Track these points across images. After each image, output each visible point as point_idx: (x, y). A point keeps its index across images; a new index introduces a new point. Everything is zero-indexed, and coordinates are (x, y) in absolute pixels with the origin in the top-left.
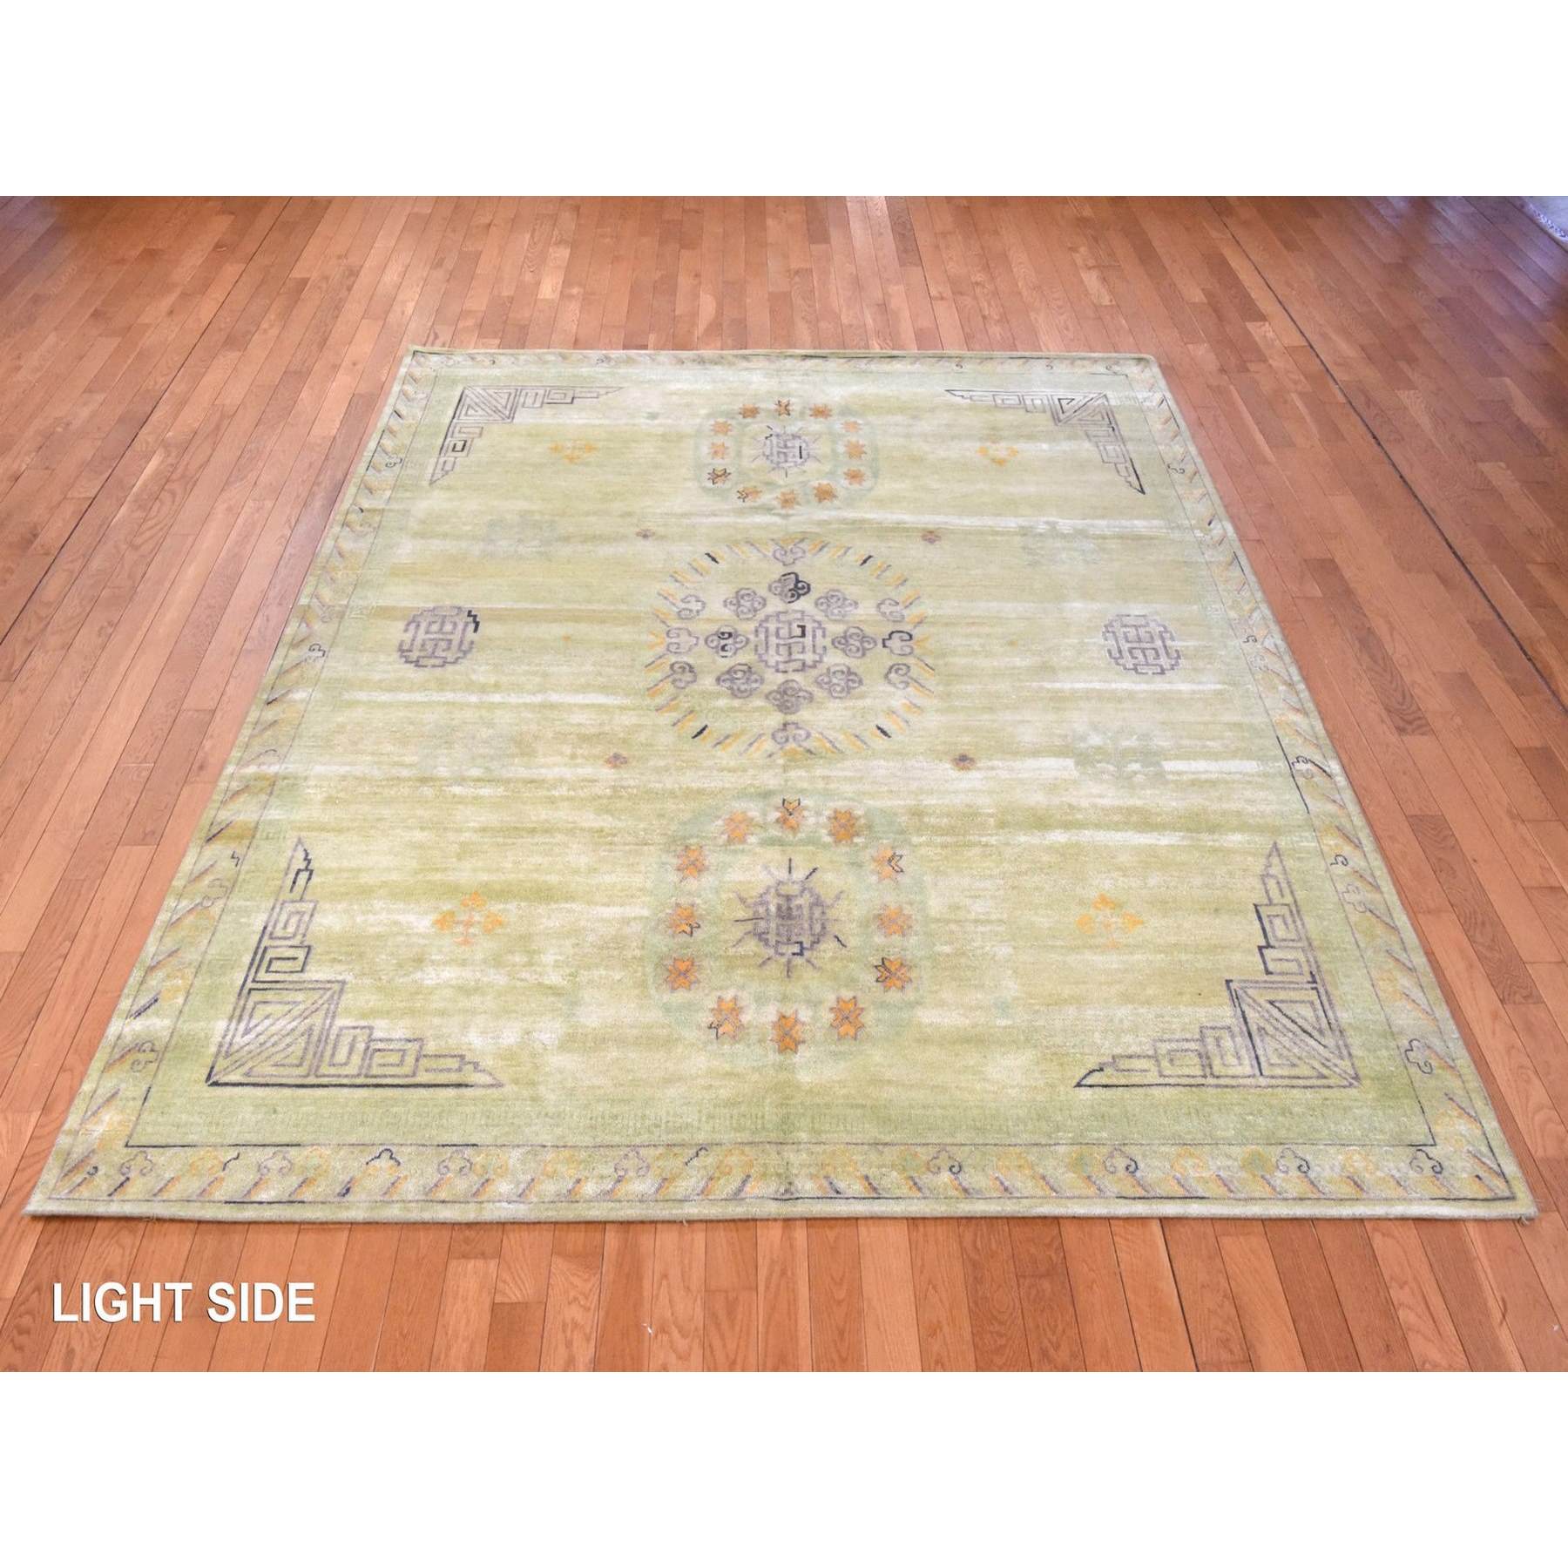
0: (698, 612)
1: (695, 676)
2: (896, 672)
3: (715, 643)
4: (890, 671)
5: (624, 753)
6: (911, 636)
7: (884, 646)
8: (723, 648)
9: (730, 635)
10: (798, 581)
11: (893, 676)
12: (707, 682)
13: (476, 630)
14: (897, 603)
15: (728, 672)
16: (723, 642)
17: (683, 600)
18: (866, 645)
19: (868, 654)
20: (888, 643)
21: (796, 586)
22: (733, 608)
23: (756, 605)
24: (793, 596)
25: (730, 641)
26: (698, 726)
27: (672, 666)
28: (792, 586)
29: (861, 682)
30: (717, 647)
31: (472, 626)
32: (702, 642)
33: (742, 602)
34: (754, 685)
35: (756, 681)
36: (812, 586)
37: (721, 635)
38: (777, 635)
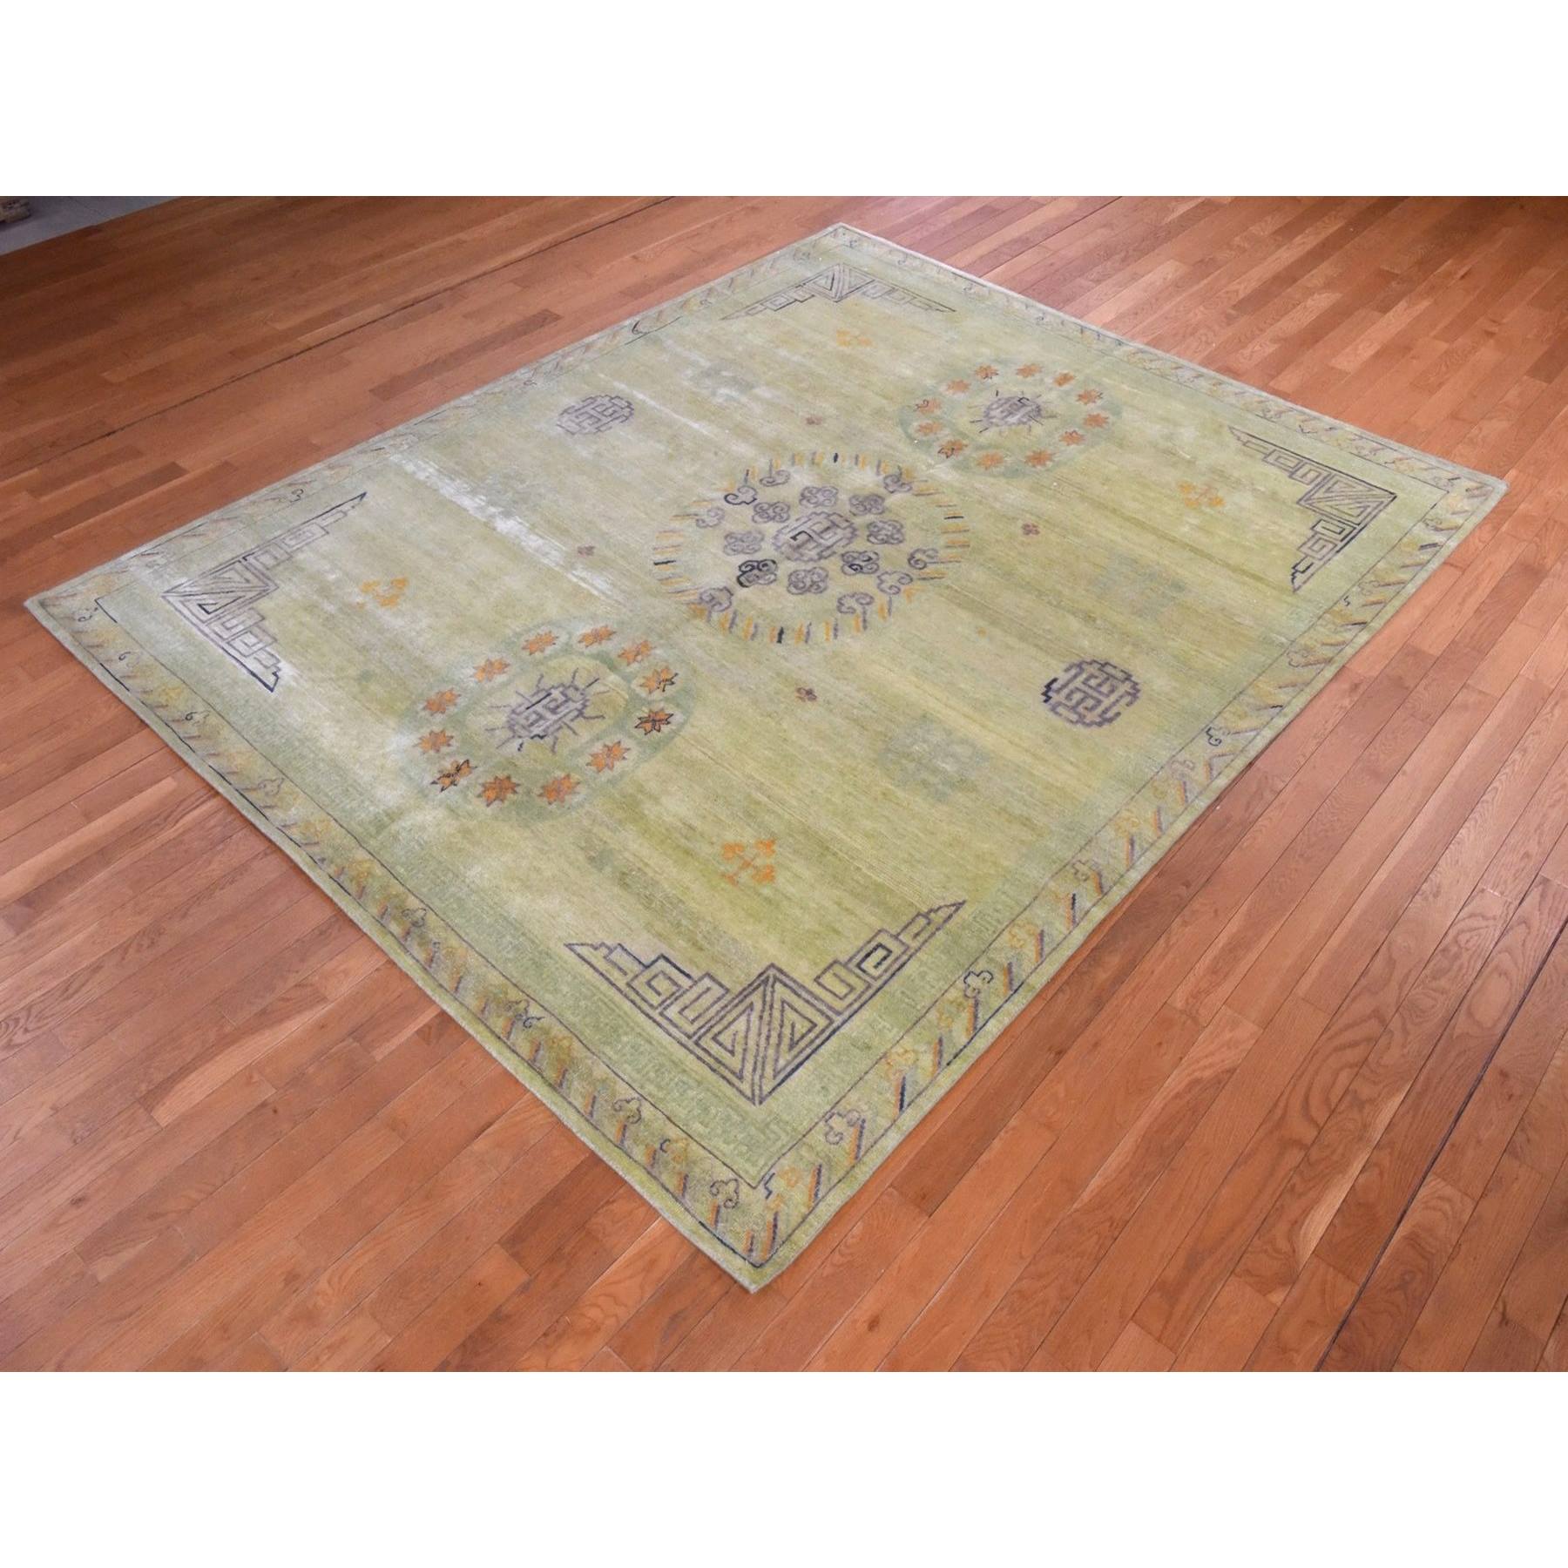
0: (853, 596)
1: (913, 553)
2: (773, 482)
3: (870, 566)
4: (778, 484)
5: (1020, 531)
6: (727, 496)
7: (755, 500)
8: (869, 560)
9: (851, 566)
10: (745, 573)
11: (781, 481)
12: (912, 544)
13: (1055, 680)
15: (886, 543)
16: (863, 564)
17: (853, 612)
18: (766, 508)
19: (774, 501)
20: (750, 500)
21: (752, 570)
22: (820, 584)
23: (802, 575)
24: (765, 565)
25: (857, 562)
26: (951, 521)
27: (922, 568)
28: (756, 572)
29: (806, 489)
30: (874, 563)
31: (1056, 686)
32: (879, 572)
33: (809, 584)
34: (880, 524)
35: (876, 526)
36: (740, 563)
37: (858, 569)
38: (818, 545)
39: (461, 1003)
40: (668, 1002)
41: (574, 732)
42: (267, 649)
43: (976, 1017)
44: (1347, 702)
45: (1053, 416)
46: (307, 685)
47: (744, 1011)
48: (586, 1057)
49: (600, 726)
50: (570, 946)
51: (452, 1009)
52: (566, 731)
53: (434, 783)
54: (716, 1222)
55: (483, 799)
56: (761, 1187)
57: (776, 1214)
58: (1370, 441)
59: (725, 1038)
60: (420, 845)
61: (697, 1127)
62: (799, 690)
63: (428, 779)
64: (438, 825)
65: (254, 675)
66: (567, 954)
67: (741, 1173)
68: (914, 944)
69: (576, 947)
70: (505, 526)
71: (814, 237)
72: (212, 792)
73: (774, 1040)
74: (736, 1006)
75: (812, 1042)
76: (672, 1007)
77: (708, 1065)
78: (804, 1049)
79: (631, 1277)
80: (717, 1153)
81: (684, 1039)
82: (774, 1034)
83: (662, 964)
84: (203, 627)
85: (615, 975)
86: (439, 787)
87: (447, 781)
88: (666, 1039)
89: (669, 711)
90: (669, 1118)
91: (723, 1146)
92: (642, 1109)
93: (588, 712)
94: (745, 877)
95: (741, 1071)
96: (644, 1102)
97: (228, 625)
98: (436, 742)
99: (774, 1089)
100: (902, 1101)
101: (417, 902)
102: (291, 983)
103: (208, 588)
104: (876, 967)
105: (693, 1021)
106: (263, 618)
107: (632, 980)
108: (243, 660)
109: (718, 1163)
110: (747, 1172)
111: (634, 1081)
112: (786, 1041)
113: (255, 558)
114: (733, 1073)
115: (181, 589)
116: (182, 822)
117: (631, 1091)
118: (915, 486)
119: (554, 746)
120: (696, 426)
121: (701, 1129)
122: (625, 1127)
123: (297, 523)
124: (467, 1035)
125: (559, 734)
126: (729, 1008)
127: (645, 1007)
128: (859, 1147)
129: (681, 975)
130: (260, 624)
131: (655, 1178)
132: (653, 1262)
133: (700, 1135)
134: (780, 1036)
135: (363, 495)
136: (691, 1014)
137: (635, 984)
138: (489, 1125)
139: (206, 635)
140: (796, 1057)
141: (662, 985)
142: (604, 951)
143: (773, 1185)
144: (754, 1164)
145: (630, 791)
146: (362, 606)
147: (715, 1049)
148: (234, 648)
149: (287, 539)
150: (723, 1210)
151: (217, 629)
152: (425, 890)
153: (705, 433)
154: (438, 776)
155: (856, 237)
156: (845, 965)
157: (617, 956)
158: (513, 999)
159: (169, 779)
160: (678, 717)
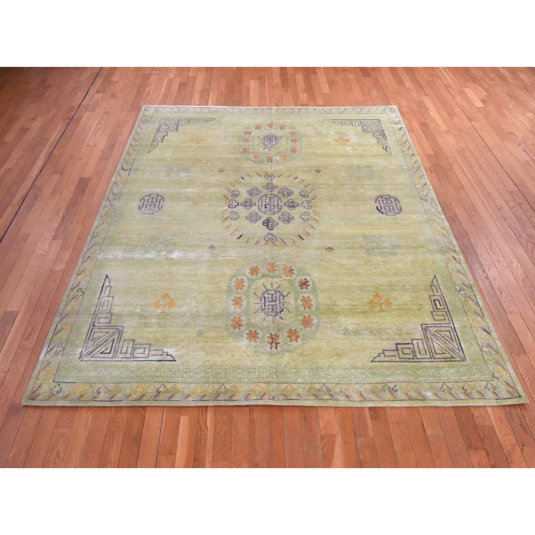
0: (303, 215)
1: (300, 194)
2: (236, 195)
3: (295, 204)
4: (238, 195)
5: (316, 173)
6: (229, 206)
7: (238, 203)
8: (292, 202)
9: (290, 207)
10: (267, 226)
11: (237, 193)
12: (296, 192)
13: (377, 207)
14: (231, 218)
15: (290, 195)
16: (292, 204)
17: (309, 219)
18: (245, 204)
19: (244, 200)
20: (237, 204)
21: (268, 224)
22: (290, 216)
23: (282, 217)
24: (269, 220)
25: (290, 205)
26: (297, 180)
27: (308, 197)
28: (269, 224)
29: (248, 192)
30: (295, 202)
31: (379, 208)
32: (300, 204)
33: (287, 218)
34: (281, 191)
35: (281, 192)
36: (262, 224)
37: (293, 207)
38: (274, 206)
39: (372, 401)
40: (414, 354)
41: (288, 303)
42: (151, 349)
43: (473, 300)
44: (434, 175)
45: (281, 137)
46: (184, 350)
47: (432, 342)
48: (419, 385)
49: (292, 295)
50: (372, 361)
51: (371, 405)
52: (285, 304)
53: (271, 348)
54: (498, 396)
55: (294, 341)
56: (494, 379)
57: (505, 382)
58: (358, 109)
59: (437, 351)
60: (294, 369)
61: (464, 378)
62: (326, 249)
63: (268, 349)
64: (291, 359)
65: (161, 361)
66: (374, 364)
67: (487, 379)
68: (440, 294)
69: (374, 360)
70: (175, 255)
71: (141, 114)
72: (204, 409)
73: (447, 342)
74: (429, 341)
75: (454, 335)
76: (417, 354)
77: (444, 361)
78: (455, 339)
79: (501, 427)
80: (475, 380)
81: (430, 360)
82: (445, 341)
83: (399, 346)
84: (114, 359)
85: (394, 359)
86: (274, 348)
87: (274, 344)
88: (428, 364)
89: (303, 278)
90: (456, 382)
91: (474, 377)
92: (447, 385)
93: (285, 294)
94: (384, 307)
95: (452, 356)
96: (446, 383)
97: (124, 351)
98: (253, 336)
99: (464, 354)
100: (488, 332)
101: (318, 385)
102: (319, 441)
103: (95, 345)
104: (441, 306)
105: (426, 353)
106: (134, 341)
107: (399, 356)
108: (148, 359)
109: (479, 382)
110: (487, 378)
111: (437, 380)
112: (449, 340)
113: (98, 323)
114: (451, 358)
115: (84, 353)
116: (209, 427)
117: (439, 384)
118: (276, 175)
119: (289, 311)
120: (189, 190)
121: (466, 378)
122: (451, 394)
123: (96, 301)
124: (384, 408)
125: (285, 306)
126: (428, 343)
127: (412, 360)
128: (496, 350)
129: (407, 345)
130: (135, 343)
131: (474, 399)
132: (500, 419)
133: (467, 379)
134: (446, 340)
135: (107, 276)
136: (424, 352)
137: (401, 357)
138: (423, 424)
139: (120, 361)
140: (456, 342)
141: (408, 351)
142: (382, 355)
143: (496, 376)
144: (486, 374)
145: (326, 308)
146: (164, 312)
147: (439, 356)
148: (138, 358)
149: (101, 309)
150: (495, 391)
151: (121, 356)
152: (315, 380)
153: (195, 191)
154: (270, 345)
155: (155, 109)
156: (434, 311)
157: (387, 353)
158: (381, 388)
159: (182, 417)
160: (308, 278)
